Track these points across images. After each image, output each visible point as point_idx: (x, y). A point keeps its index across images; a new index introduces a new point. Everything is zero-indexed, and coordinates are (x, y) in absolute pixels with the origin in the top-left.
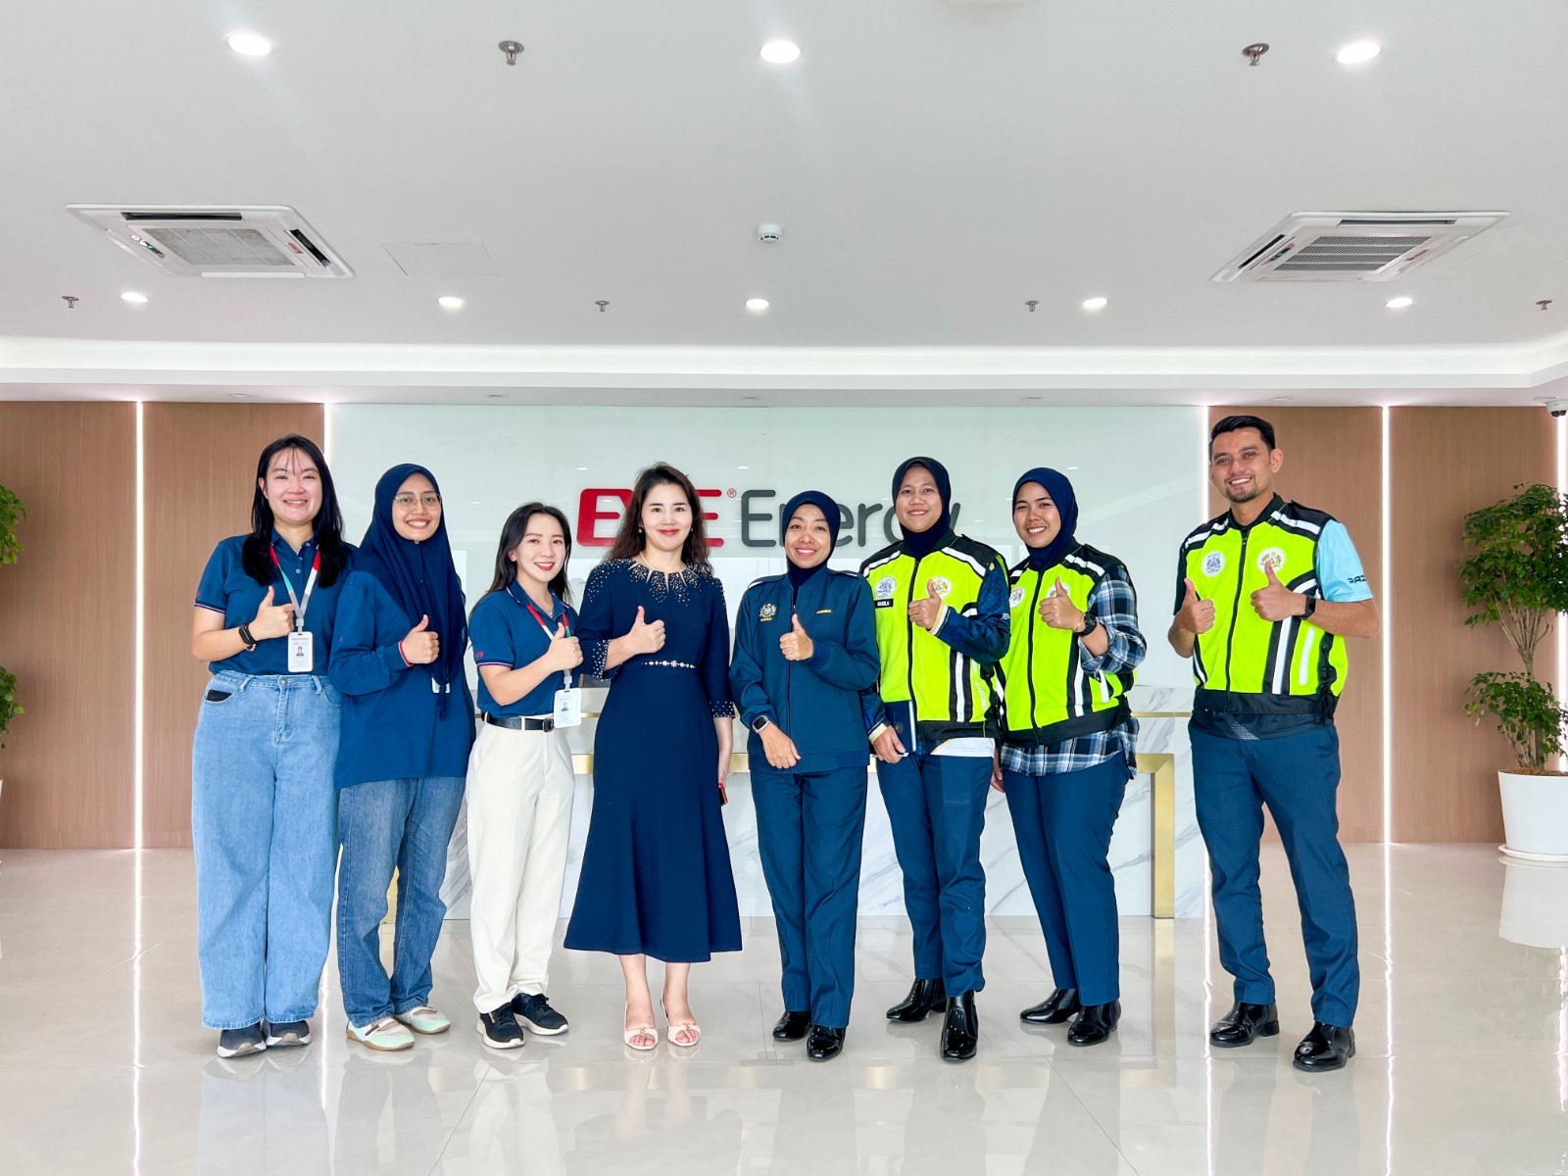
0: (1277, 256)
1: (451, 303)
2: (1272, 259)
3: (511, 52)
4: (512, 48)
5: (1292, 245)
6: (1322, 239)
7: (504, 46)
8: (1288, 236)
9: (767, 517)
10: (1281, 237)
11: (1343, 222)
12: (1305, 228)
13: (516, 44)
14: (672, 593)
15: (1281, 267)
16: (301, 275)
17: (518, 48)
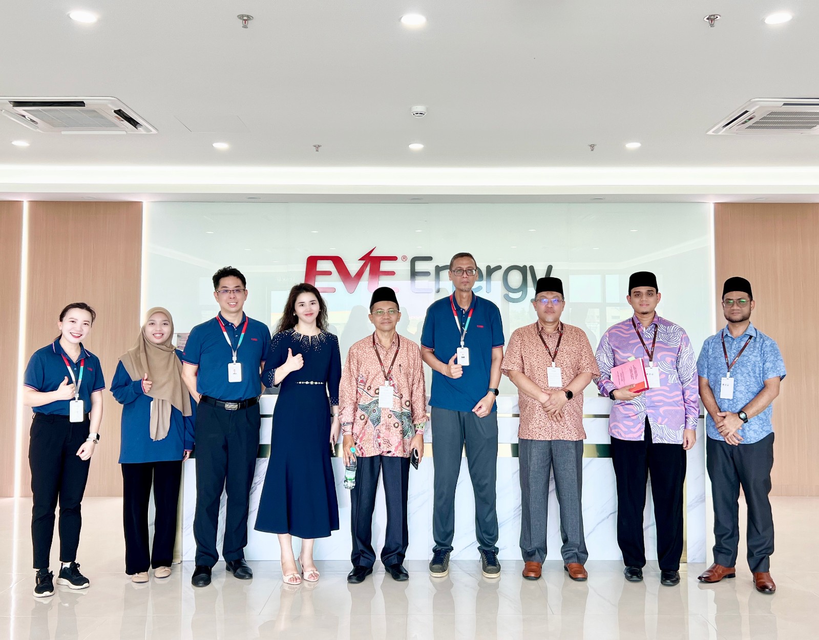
0: (746, 122)
1: (221, 146)
2: (743, 123)
3: (245, 20)
4: (245, 18)
5: (755, 116)
6: (772, 113)
7: (241, 17)
8: (751, 111)
9: (427, 274)
10: (747, 112)
11: (785, 104)
12: (761, 107)
13: (248, 16)
14: (313, 346)
15: (750, 127)
16: (124, 133)
17: (249, 18)
